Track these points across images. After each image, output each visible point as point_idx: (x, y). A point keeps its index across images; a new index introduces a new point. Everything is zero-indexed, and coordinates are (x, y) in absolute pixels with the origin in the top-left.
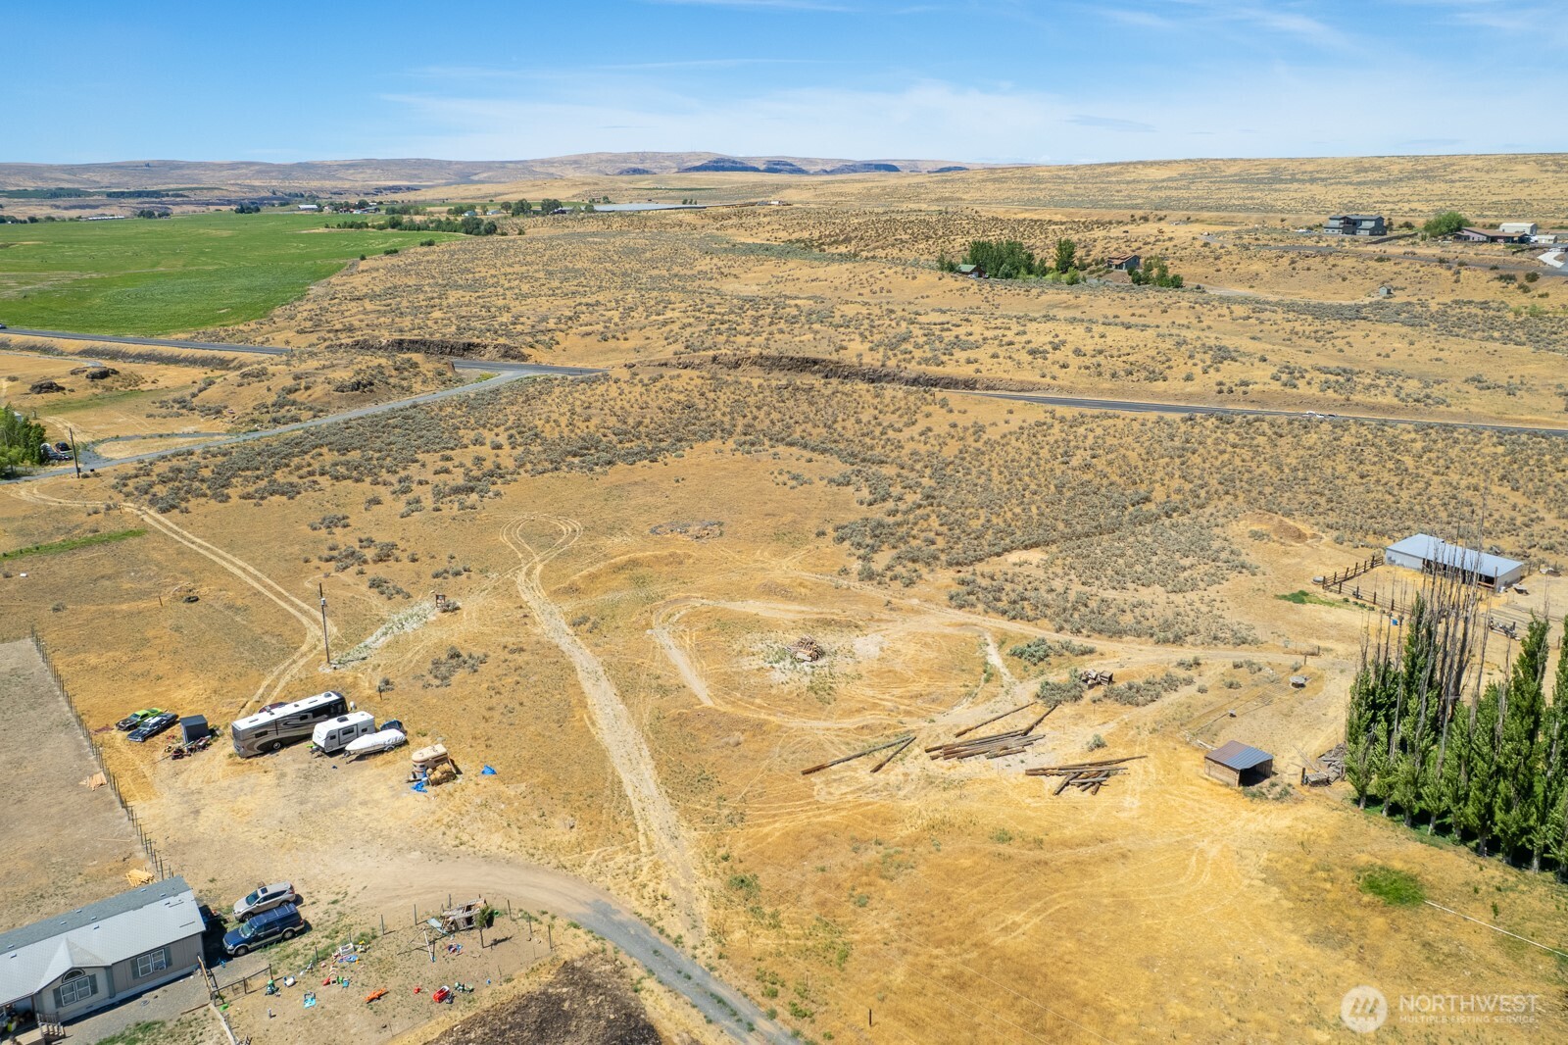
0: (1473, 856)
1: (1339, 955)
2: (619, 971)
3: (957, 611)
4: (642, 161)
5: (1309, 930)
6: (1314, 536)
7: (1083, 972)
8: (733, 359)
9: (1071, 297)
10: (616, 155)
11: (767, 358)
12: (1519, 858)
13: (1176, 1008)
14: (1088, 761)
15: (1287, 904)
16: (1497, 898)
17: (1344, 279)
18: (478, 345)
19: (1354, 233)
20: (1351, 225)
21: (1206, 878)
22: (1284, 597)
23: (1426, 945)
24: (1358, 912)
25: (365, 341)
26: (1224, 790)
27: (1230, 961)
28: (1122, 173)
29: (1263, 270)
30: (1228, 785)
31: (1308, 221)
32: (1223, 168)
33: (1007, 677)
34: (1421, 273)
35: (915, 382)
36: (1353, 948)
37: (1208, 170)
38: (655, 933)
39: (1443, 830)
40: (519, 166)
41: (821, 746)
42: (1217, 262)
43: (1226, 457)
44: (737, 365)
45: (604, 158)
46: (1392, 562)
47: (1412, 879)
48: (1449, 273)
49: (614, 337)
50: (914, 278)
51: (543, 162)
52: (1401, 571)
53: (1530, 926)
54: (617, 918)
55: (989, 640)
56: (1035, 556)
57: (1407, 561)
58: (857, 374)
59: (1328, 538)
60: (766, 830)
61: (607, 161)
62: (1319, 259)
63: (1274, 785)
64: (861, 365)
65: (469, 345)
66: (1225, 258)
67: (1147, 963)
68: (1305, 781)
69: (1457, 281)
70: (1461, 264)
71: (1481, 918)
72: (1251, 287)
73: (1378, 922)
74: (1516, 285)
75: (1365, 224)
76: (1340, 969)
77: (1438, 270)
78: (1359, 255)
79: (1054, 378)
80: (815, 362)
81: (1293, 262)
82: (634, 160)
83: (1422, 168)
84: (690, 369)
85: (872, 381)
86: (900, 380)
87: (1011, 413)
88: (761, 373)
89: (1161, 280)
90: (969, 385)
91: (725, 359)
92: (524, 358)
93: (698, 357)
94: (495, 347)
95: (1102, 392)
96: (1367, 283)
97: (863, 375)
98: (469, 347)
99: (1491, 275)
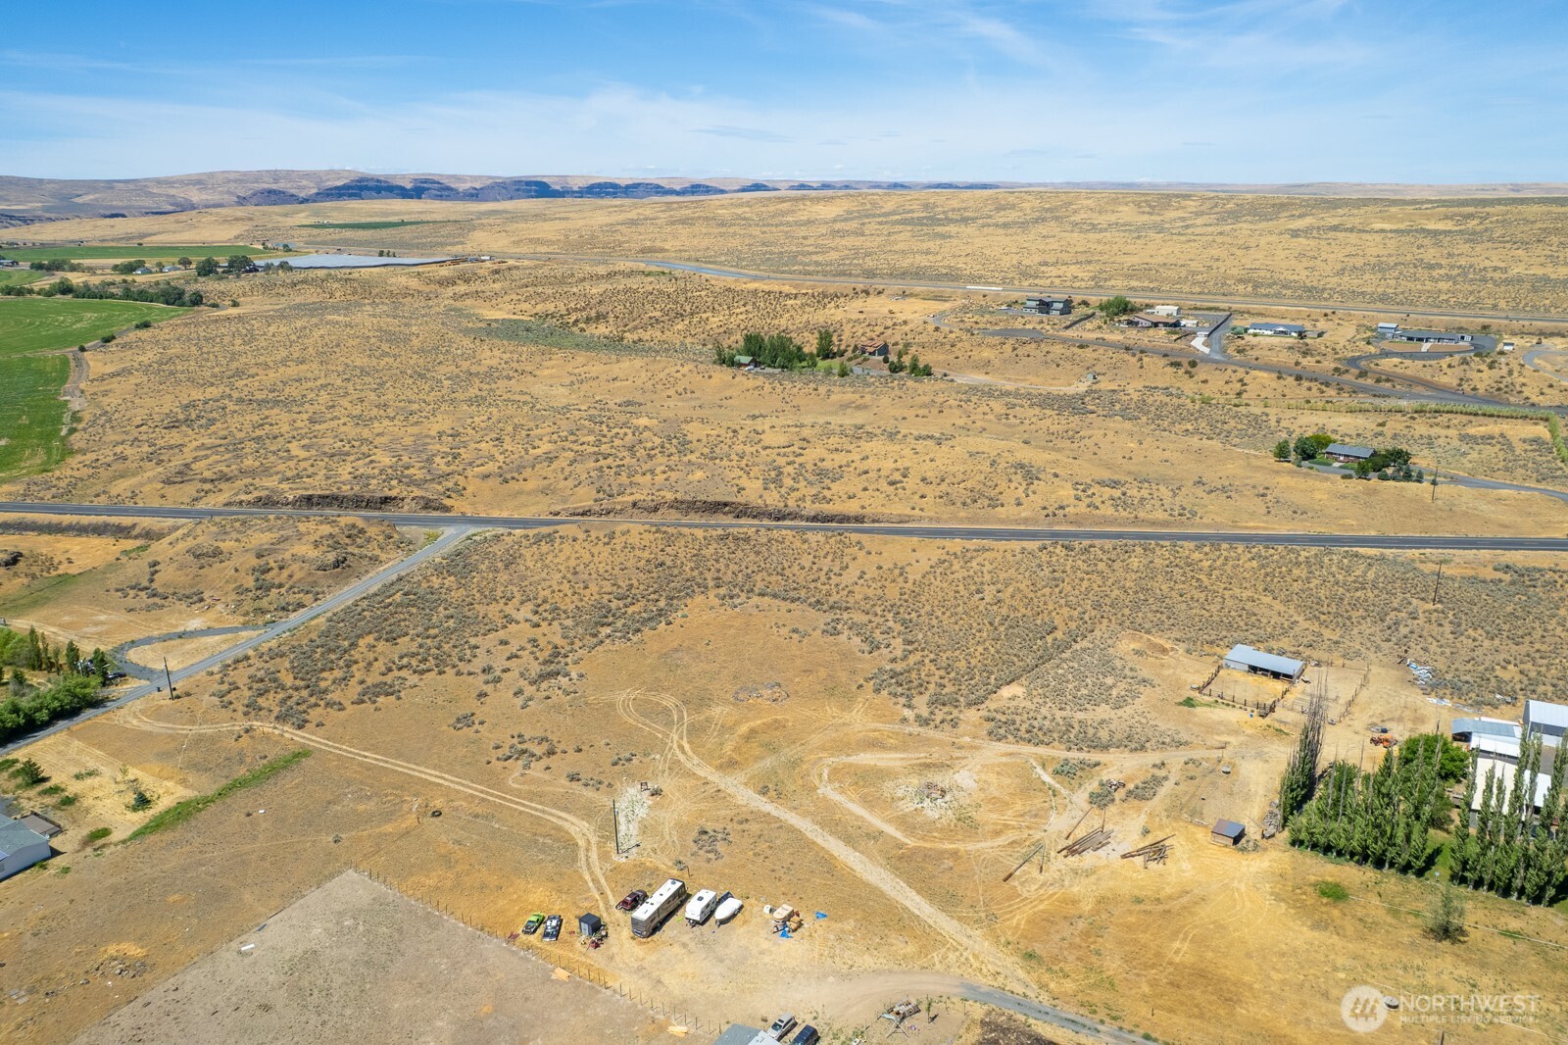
0: (1358, 867)
1: (1328, 934)
2: (1010, 1018)
3: (998, 743)
4: (276, 181)
5: (1309, 923)
6: (1172, 649)
7: (1226, 967)
8: (652, 504)
9: (857, 396)
10: (245, 174)
11: (682, 503)
12: (1379, 864)
13: (1276, 976)
14: (1147, 844)
15: (1293, 911)
16: (1377, 889)
17: (1058, 366)
18: (395, 498)
19: (1048, 313)
20: (1045, 306)
21: (1248, 904)
22: (1180, 704)
23: (1360, 920)
24: (1324, 909)
25: (268, 497)
26: (1227, 850)
27: (1284, 946)
28: (793, 212)
29: (993, 357)
30: (1226, 846)
31: (1005, 297)
32: (881, 203)
33: (1064, 792)
34: (1114, 360)
35: (815, 519)
36: (1332, 928)
37: (868, 206)
38: (1010, 994)
39: (1340, 854)
40: (131, 187)
41: (996, 861)
42: (953, 349)
43: (1085, 584)
44: (656, 509)
45: (231, 177)
46: (1228, 667)
47: (1337, 885)
48: (1134, 359)
49: (513, 478)
50: (710, 377)
51: (159, 182)
52: (1235, 673)
53: (1397, 900)
54: (982, 990)
55: (1034, 764)
56: (1015, 689)
57: (1238, 666)
58: (763, 514)
59: (1181, 648)
60: (1015, 921)
61: (235, 181)
62: (1033, 345)
63: (1248, 841)
64: (766, 506)
66: (959, 345)
67: (1249, 955)
68: (1263, 836)
69: (1141, 367)
70: (1142, 352)
71: (1376, 901)
72: (987, 373)
73: (1336, 913)
74: (1183, 370)
75: (1056, 305)
76: (1332, 941)
77: (1127, 357)
78: (1064, 341)
79: (922, 510)
80: (726, 505)
81: (1015, 349)
82: (265, 179)
83: (1047, 206)
84: (612, 514)
85: (779, 519)
86: (802, 517)
87: (914, 551)
88: (679, 516)
89: (914, 368)
90: (859, 519)
91: (645, 504)
92: (447, 509)
93: (619, 503)
94: (413, 499)
95: (961, 520)
96: (1077, 369)
97: (770, 516)
98: (386, 500)
99: (1164, 361)
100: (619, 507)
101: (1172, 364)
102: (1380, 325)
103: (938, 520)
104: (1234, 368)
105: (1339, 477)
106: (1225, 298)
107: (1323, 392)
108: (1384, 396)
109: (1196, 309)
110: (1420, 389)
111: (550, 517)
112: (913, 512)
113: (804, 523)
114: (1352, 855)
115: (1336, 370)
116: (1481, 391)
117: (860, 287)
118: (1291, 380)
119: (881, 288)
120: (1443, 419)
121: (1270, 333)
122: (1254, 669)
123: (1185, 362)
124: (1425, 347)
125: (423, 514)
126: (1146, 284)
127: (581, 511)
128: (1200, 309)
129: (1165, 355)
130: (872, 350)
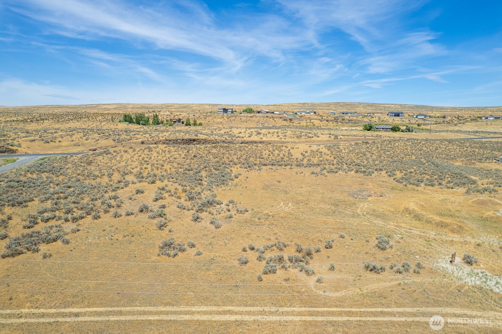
34: (265, 120)
48: (271, 120)
62: (234, 117)
69: (275, 121)
75: (229, 110)
77: (268, 119)
81: (228, 118)
101: (284, 120)
102: (330, 112)
104: (306, 120)
107: (338, 123)
115: (335, 119)
118: (325, 121)
121: (304, 113)
123: (288, 120)
124: (349, 115)
129: (280, 118)
130: (175, 120)
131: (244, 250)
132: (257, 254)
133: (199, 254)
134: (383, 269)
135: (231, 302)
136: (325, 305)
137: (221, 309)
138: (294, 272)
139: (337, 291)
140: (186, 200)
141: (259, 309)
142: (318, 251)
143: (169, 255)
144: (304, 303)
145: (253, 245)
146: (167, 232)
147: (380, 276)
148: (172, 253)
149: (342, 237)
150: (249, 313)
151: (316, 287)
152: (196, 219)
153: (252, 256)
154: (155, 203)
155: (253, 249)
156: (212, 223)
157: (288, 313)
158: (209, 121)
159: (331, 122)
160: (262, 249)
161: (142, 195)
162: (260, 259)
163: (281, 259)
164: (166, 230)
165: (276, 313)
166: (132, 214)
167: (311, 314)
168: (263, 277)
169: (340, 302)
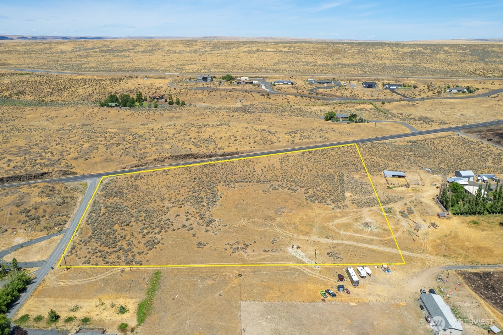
1: (486, 232)
3: (363, 209)
5: (481, 231)
8: (162, 159)
11: (173, 156)
15: (475, 229)
16: (481, 220)
18: (48, 173)
19: (206, 81)
20: (205, 79)
22: (388, 188)
23: (487, 227)
33: (395, 217)
34: (243, 95)
35: (223, 155)
36: (485, 230)
41: (406, 237)
44: (164, 160)
46: (386, 177)
47: (474, 221)
48: (250, 94)
49: (88, 158)
52: (390, 178)
53: (487, 221)
56: (348, 194)
58: (204, 156)
59: (369, 174)
62: (214, 92)
64: (205, 153)
65: (43, 173)
70: (250, 92)
71: (484, 222)
72: (204, 103)
73: (481, 227)
74: (266, 97)
75: (208, 78)
76: (489, 233)
77: (247, 94)
78: (222, 90)
79: (254, 147)
80: (190, 155)
81: (209, 94)
84: (147, 165)
85: (210, 157)
86: (218, 156)
87: (269, 160)
88: (173, 161)
89: (178, 103)
90: (237, 153)
91: (159, 159)
92: (75, 173)
93: (149, 160)
94: (56, 172)
95: (268, 149)
96: (233, 99)
97: (207, 156)
98: (43, 174)
99: (259, 95)
100: (149, 162)
101: (262, 95)
102: (309, 79)
103: (261, 150)
104: (282, 95)
105: (346, 123)
106: (254, 74)
107: (311, 100)
108: (328, 100)
109: (251, 77)
110: (334, 97)
111: (122, 170)
112: (251, 149)
113: (219, 157)
114: (467, 214)
115: (309, 93)
116: (349, 97)
117: (128, 75)
118: (299, 97)
119: (136, 75)
120: (347, 105)
121: (282, 84)
122: (393, 176)
123: (265, 94)
124: (326, 85)
125: (64, 177)
126: (223, 70)
127: (135, 165)
128: (253, 77)
129: (259, 92)
130: (158, 98)
131: (226, 245)
132: (230, 246)
133: (211, 247)
134: (269, 251)
135: (222, 262)
136: (247, 262)
137: (220, 263)
138: (241, 252)
139: (252, 258)
140: (200, 219)
141: (230, 263)
142: (251, 244)
143: (201, 248)
144: (242, 261)
145: (229, 243)
146: (197, 238)
147: (267, 253)
148: (202, 247)
149: (261, 238)
150: (227, 264)
151: (247, 257)
152: (207, 231)
153: (228, 247)
154: (187, 222)
155: (229, 244)
156: (213, 233)
157: (237, 264)
158: (191, 98)
159: (305, 98)
160: (232, 244)
161: (179, 217)
162: (231, 248)
163: (238, 248)
164: (196, 236)
165: (234, 264)
166: (179, 228)
167: (243, 264)
168: (232, 254)
169: (252, 261)
